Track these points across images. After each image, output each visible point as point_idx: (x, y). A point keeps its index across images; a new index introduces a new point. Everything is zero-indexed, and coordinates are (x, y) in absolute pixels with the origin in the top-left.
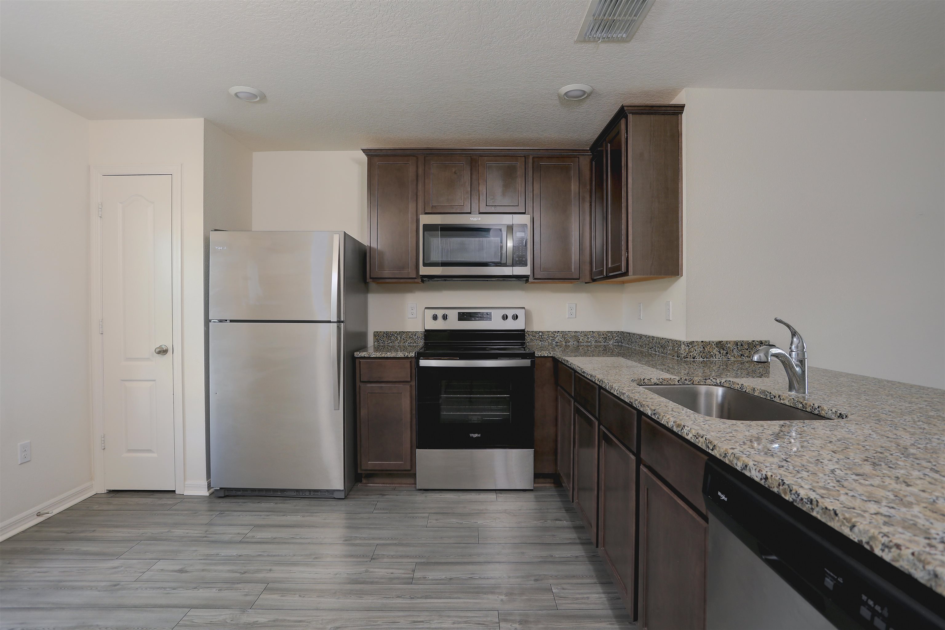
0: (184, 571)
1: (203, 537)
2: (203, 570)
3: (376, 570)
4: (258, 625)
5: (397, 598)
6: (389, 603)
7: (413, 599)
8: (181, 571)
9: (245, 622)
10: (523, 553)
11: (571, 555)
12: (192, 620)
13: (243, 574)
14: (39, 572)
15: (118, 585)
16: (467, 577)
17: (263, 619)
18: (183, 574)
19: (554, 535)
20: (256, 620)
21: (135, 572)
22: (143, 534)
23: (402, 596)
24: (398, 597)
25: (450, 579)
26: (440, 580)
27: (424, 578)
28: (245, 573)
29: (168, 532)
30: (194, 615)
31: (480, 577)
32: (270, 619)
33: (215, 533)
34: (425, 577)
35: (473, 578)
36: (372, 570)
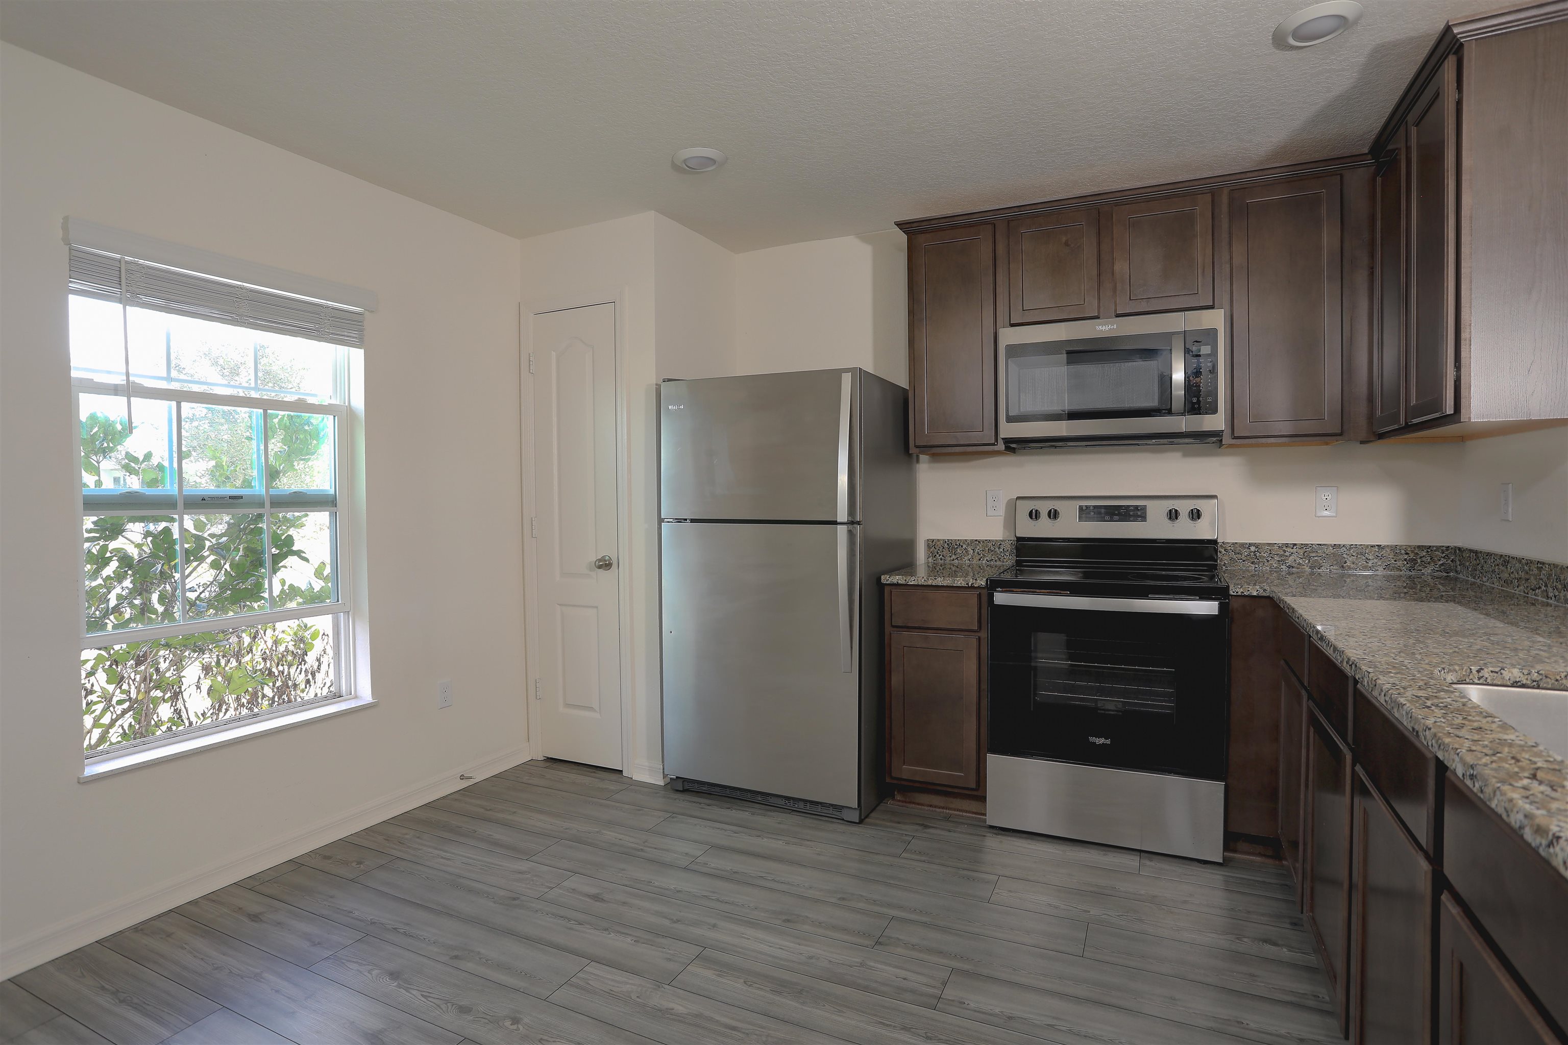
0: (600, 898)
1: (638, 850)
2: (624, 903)
3: (879, 966)
4: (671, 1017)
5: (902, 1029)
6: (886, 1035)
7: (931, 1039)
8: (596, 898)
9: (656, 1004)
10: (1174, 1000)
11: (1288, 1033)
12: (589, 980)
13: (675, 922)
14: (442, 858)
15: (518, 898)
16: (1045, 1023)
17: (681, 1008)
18: (598, 904)
19: (1254, 976)
20: (671, 1005)
21: (542, 885)
22: (566, 829)
23: (912, 1030)
24: (905, 1028)
25: (1010, 1018)
26: (991, 1015)
27: (961, 1003)
28: (678, 921)
29: (598, 832)
30: (592, 973)
31: (1069, 1030)
32: (690, 1011)
33: (655, 846)
34: (962, 1000)
35: (1056, 1027)
36: (872, 964)
